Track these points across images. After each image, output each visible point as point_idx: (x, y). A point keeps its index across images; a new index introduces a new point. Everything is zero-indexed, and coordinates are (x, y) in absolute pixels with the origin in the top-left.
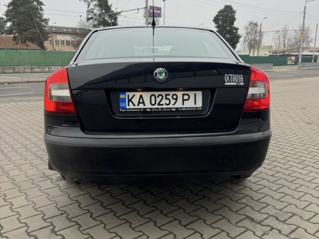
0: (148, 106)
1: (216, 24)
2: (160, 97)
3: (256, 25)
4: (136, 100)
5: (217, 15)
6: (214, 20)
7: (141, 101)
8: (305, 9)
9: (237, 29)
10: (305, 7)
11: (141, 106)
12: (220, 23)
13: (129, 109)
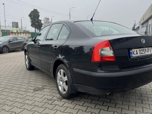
0: (139, 55)
1: (30, 18)
2: (142, 51)
3: (48, 19)
4: (135, 53)
5: (30, 13)
6: (29, 16)
7: (137, 53)
8: (70, 14)
9: (41, 21)
10: (70, 13)
11: (137, 55)
12: (32, 17)
13: (134, 57)
